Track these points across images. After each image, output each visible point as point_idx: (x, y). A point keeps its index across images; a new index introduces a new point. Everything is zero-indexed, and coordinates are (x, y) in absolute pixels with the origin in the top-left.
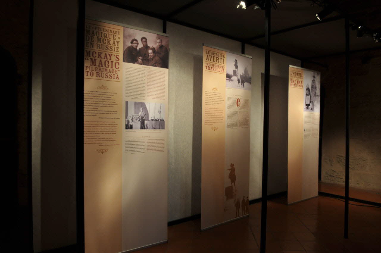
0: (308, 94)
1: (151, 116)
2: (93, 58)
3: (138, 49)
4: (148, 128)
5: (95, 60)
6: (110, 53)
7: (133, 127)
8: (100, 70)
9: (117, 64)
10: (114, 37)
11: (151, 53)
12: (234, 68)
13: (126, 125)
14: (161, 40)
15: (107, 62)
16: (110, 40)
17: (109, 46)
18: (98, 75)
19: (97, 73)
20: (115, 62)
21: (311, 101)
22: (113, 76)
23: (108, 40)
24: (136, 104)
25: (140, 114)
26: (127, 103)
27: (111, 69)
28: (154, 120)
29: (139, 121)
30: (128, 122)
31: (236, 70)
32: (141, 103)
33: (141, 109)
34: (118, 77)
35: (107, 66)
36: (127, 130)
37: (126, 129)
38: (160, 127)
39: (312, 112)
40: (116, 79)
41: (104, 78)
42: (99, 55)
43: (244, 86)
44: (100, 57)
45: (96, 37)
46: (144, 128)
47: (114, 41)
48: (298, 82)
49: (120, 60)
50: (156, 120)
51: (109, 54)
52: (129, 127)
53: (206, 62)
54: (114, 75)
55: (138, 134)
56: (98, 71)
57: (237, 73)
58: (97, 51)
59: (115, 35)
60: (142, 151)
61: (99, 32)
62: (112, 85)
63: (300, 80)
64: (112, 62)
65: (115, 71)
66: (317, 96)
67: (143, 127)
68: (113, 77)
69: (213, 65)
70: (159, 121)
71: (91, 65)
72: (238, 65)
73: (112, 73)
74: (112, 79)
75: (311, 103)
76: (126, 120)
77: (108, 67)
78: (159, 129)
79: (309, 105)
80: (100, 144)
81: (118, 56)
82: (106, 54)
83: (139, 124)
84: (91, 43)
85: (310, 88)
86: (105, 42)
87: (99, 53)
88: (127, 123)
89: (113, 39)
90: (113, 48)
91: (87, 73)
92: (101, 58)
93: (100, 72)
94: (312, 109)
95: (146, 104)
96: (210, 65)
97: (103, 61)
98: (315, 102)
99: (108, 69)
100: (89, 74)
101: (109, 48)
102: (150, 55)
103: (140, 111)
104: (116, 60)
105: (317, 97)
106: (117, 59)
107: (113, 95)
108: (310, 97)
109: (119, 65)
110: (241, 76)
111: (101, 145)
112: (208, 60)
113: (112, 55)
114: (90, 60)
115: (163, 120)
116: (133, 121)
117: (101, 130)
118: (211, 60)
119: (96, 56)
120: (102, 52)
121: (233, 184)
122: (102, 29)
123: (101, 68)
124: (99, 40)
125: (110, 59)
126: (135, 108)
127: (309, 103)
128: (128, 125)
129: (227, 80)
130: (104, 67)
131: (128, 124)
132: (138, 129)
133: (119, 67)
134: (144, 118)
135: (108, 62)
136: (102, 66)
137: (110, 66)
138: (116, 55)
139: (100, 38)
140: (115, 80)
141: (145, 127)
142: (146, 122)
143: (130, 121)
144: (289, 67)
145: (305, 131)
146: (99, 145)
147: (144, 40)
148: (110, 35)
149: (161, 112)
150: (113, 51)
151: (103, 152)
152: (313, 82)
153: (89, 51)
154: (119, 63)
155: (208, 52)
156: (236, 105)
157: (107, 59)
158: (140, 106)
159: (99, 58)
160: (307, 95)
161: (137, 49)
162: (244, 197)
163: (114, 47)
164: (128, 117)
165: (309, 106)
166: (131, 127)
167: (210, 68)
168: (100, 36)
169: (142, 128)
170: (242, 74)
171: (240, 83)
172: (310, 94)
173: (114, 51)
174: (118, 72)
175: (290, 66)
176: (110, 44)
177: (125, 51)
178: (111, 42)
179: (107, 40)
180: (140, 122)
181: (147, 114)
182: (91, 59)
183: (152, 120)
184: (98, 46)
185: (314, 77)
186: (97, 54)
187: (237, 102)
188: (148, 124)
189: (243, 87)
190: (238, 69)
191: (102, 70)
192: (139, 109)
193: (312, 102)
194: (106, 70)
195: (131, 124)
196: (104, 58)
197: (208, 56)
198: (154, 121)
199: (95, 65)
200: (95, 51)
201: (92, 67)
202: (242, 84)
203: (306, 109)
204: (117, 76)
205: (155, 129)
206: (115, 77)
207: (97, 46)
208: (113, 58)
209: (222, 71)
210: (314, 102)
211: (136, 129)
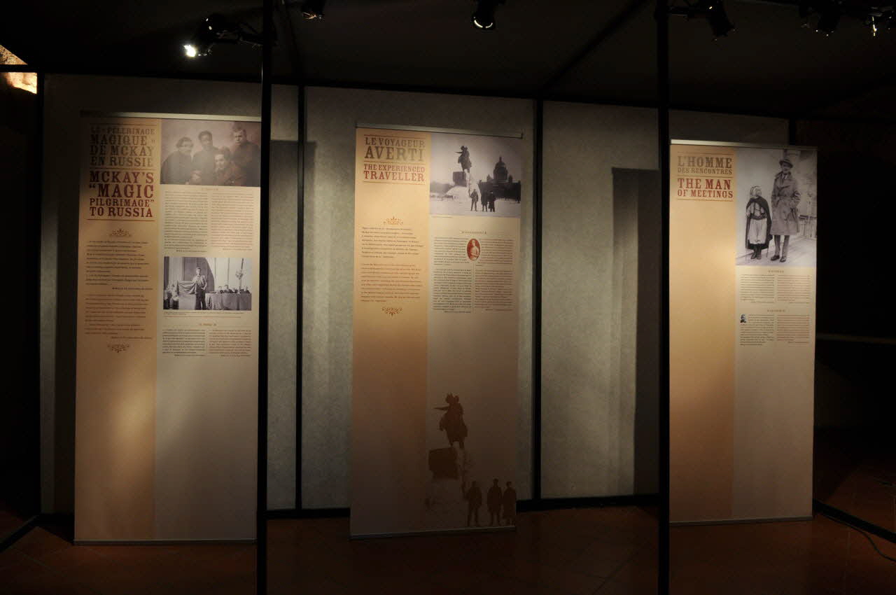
0: (757, 214)
1: (220, 283)
2: (104, 183)
3: (192, 155)
4: (213, 307)
5: (107, 186)
6: (134, 171)
7: (180, 305)
8: (115, 202)
9: (149, 188)
10: (142, 141)
11: (221, 160)
12: (459, 168)
13: (165, 301)
14: (244, 131)
15: (129, 188)
16: (136, 147)
17: (134, 157)
18: (111, 212)
19: (110, 208)
20: (144, 185)
21: (772, 233)
22: (140, 211)
23: (132, 147)
24: (186, 261)
25: (195, 279)
26: (167, 259)
27: (137, 200)
28: (226, 291)
29: (193, 293)
30: (170, 295)
31: (466, 170)
32: (198, 258)
33: (198, 271)
34: (150, 213)
35: (129, 195)
36: (167, 311)
37: (165, 308)
38: (240, 307)
39: (777, 266)
40: (147, 216)
41: (124, 217)
42: (115, 177)
43: (492, 207)
44: (115, 180)
45: (108, 146)
46: (204, 308)
47: (143, 148)
48: (710, 183)
49: (154, 181)
50: (231, 292)
51: (134, 173)
52: (170, 305)
53: (366, 163)
54: (143, 209)
55: (190, 318)
56: (112, 206)
57: (467, 179)
58: (110, 170)
59: (146, 137)
60: (199, 353)
61: (115, 136)
62: (140, 228)
63: (718, 177)
64: (139, 186)
65: (144, 202)
66: (803, 217)
67: (201, 304)
68: (140, 215)
69: (387, 168)
70: (239, 293)
71: (99, 196)
72: (472, 157)
73: (138, 206)
74: (140, 218)
75: (772, 243)
76: (166, 291)
77: (132, 196)
78: (238, 309)
79: (766, 246)
80: (114, 336)
81: (150, 175)
82: (127, 174)
83: (192, 300)
84: (101, 158)
85: (767, 196)
86: (125, 152)
87: (114, 173)
88: (166, 298)
89: (142, 144)
90: (141, 161)
91: (93, 210)
92: (118, 181)
93: (115, 207)
94: (776, 258)
95: (208, 260)
96: (377, 167)
97: (122, 186)
98: (792, 237)
99: (132, 200)
100: (96, 212)
101: (133, 161)
102: (218, 163)
103: (194, 274)
104: (147, 182)
105: (801, 223)
106: (150, 181)
107: (140, 247)
108: (769, 223)
109: (152, 190)
110: (481, 185)
111: (116, 338)
112: (372, 157)
113: (138, 173)
114: (97, 187)
115: (248, 292)
116: (178, 293)
117: (115, 310)
118: (379, 157)
119: (108, 180)
120: (118, 170)
121: (456, 444)
122: (121, 130)
123: (119, 199)
124: (114, 150)
125: (136, 182)
126: (184, 269)
127: (763, 241)
128: (169, 302)
129: (433, 196)
130: (124, 198)
131: (168, 300)
132: (191, 309)
133: (152, 195)
134: (203, 287)
135: (132, 187)
136: (120, 196)
137: (135, 194)
138: (146, 172)
139: (117, 147)
140: (145, 218)
141: (207, 305)
142: (207, 296)
143: (174, 293)
144: (671, 146)
145: (742, 321)
146: (113, 338)
147: (205, 137)
148: (136, 138)
149: (242, 275)
150: (141, 167)
151: (118, 349)
152: (783, 181)
153: (98, 172)
154: (152, 187)
155: (370, 140)
156: (466, 255)
157: (129, 181)
158: (196, 264)
159: (113, 181)
160: (751, 217)
161: (190, 156)
162: (496, 481)
163: (144, 159)
164: (170, 286)
165: (764, 251)
166: (176, 306)
167: (378, 175)
168: (117, 142)
169: (198, 307)
170: (485, 180)
171: (479, 203)
172: (766, 214)
173: (144, 165)
174: (149, 203)
175: (673, 141)
176: (136, 155)
177: (164, 163)
178: (138, 151)
179: (130, 148)
180: (194, 296)
181: (210, 279)
182: (101, 186)
183: (222, 292)
184: (113, 161)
185: (786, 163)
186: (111, 175)
187: (470, 247)
188: (212, 299)
189: (489, 210)
190: (471, 169)
191: (119, 203)
192: (192, 270)
193: (778, 238)
194: (127, 202)
195: (175, 299)
196: (124, 181)
197: (370, 148)
198: (226, 294)
199: (107, 196)
200: (107, 170)
201: (101, 200)
202: (484, 204)
203: (749, 258)
204: (149, 210)
205: (227, 309)
206: (145, 213)
207: (111, 161)
208: (142, 180)
209: (416, 177)
210: (787, 238)
211: (185, 309)
